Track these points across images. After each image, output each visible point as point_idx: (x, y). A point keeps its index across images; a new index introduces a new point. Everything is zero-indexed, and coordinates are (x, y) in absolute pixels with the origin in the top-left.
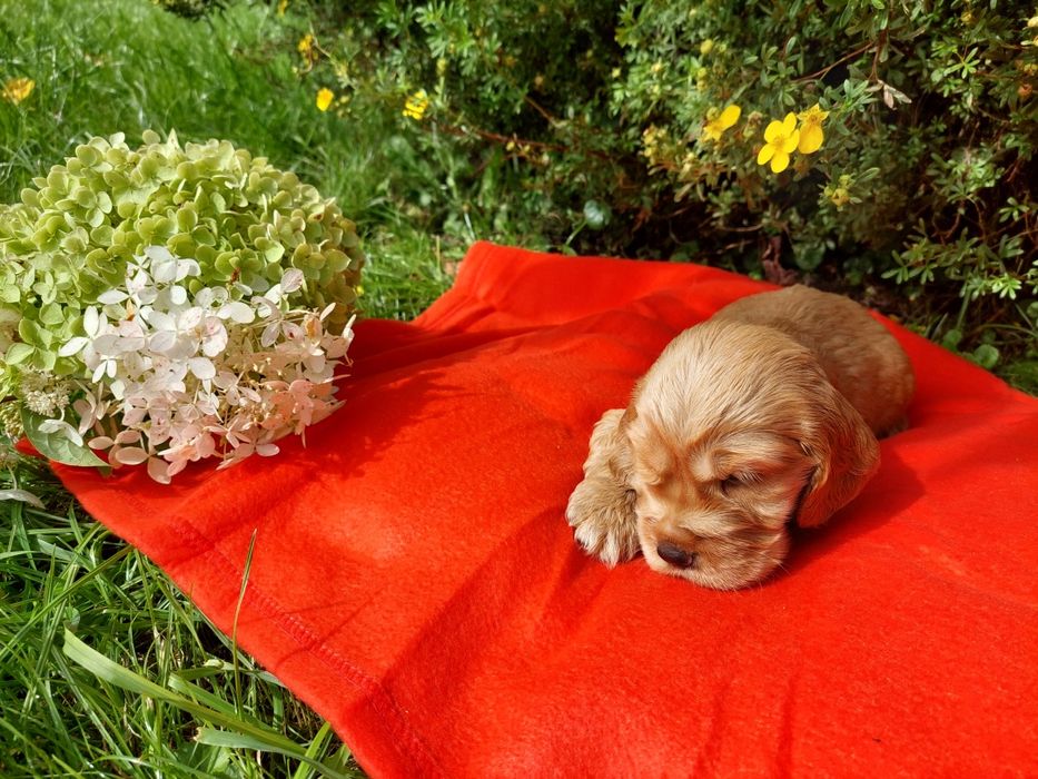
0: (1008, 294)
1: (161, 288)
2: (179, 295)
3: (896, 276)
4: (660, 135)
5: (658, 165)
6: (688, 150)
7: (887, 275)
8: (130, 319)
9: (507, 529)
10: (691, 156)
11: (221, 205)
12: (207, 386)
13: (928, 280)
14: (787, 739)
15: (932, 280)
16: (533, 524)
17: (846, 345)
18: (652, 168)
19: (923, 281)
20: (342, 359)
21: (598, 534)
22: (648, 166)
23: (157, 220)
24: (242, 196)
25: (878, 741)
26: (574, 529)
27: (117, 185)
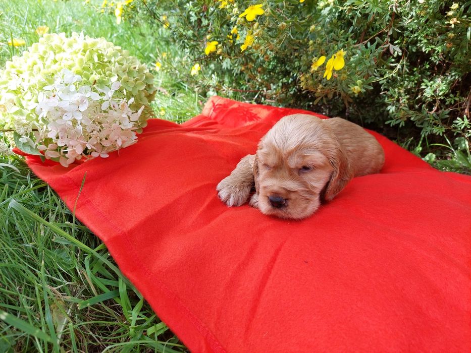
0: (439, 134)
1: (67, 85)
2: (73, 88)
3: (390, 123)
4: (307, 76)
5: (306, 89)
6: (319, 84)
7: (387, 123)
8: (54, 96)
9: (190, 188)
10: (321, 86)
11: (96, 59)
12: (79, 122)
13: (402, 126)
14: (274, 260)
15: (404, 125)
16: (200, 188)
17: (350, 139)
18: (304, 90)
19: (400, 126)
20: (136, 122)
21: (227, 194)
22: (302, 90)
23: (70, 63)
24: (105, 57)
25: (307, 262)
26: (218, 192)
27: (58, 50)
